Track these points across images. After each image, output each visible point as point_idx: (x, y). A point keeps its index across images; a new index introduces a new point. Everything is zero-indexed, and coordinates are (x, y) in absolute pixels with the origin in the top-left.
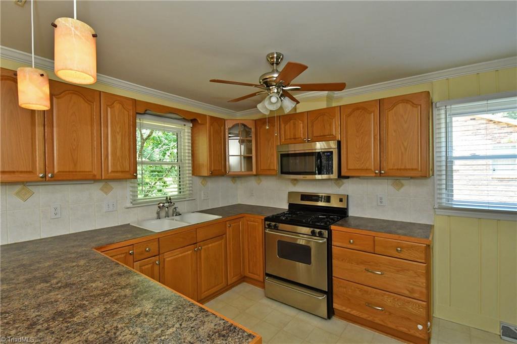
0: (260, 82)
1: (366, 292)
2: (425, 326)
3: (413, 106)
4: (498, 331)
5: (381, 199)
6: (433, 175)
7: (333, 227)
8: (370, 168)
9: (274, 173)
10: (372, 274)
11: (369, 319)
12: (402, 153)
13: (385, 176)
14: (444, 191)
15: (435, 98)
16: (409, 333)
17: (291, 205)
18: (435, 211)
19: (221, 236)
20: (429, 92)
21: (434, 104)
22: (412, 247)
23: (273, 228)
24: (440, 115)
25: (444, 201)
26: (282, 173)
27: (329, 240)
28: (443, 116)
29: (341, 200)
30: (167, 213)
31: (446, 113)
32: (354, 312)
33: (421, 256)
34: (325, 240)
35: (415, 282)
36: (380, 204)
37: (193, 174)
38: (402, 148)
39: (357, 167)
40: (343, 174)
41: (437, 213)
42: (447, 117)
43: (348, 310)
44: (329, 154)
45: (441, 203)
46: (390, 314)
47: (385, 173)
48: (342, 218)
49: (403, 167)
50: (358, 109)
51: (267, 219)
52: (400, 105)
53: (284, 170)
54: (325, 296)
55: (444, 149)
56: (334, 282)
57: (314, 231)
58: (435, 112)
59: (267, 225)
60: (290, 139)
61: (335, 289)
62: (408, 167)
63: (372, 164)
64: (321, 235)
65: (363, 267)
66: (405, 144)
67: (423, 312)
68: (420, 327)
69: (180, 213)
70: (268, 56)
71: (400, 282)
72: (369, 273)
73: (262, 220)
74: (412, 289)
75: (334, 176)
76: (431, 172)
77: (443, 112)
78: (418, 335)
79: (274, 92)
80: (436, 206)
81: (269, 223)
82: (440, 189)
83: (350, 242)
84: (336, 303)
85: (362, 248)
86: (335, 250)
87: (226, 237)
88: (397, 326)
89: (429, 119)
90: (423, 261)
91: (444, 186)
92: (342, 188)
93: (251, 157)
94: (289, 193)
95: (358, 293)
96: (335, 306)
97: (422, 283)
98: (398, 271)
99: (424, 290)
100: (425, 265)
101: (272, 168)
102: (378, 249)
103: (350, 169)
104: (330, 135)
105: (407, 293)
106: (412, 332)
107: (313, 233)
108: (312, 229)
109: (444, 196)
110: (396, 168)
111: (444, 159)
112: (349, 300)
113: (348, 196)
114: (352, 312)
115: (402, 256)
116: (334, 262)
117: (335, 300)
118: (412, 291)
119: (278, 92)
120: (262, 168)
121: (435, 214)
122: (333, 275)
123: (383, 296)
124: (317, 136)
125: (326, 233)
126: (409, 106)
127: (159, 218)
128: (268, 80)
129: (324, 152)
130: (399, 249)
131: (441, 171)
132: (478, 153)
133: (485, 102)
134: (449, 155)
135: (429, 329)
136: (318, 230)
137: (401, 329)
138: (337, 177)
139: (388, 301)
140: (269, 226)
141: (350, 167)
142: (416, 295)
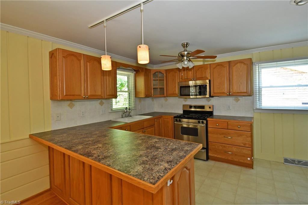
0: (179, 55)
1: (224, 146)
2: (251, 158)
3: (244, 65)
4: (283, 161)
5: (229, 106)
6: (253, 95)
7: (208, 119)
8: (225, 92)
9: (176, 95)
10: (227, 138)
11: (226, 158)
12: (239, 85)
13: (232, 96)
14: (258, 102)
15: (254, 61)
16: (244, 162)
17: (184, 111)
18: (254, 111)
19: (152, 126)
20: (251, 58)
21: (253, 63)
22: (245, 125)
23: (178, 121)
24: (256, 68)
25: (258, 106)
26: (181, 95)
27: (207, 124)
28: (257, 69)
29: (210, 108)
30: (126, 115)
31: (259, 68)
32: (219, 156)
33: (248, 129)
34: (205, 125)
35: (246, 140)
36: (228, 109)
37: (135, 97)
38: (240, 83)
39: (219, 92)
40: (211, 95)
41: (255, 112)
42: (259, 69)
43: (216, 156)
44: (204, 86)
45: (257, 107)
46: (235, 155)
47: (232, 94)
48: (211, 116)
49: (240, 91)
50: (219, 65)
51: (175, 117)
52: (239, 64)
53: (182, 94)
54: (205, 150)
55: (258, 83)
56: (209, 144)
57: (199, 121)
58: (254, 67)
59: (175, 120)
60: (185, 79)
61: (210, 147)
62: (242, 92)
63: (226, 90)
64: (203, 123)
65: (223, 136)
66: (241, 81)
67: (250, 152)
68: (249, 159)
69: (131, 115)
70: (183, 44)
71: (240, 140)
72: (226, 138)
73: (172, 118)
74: (245, 143)
75: (208, 96)
76: (252, 94)
77: (257, 67)
78: (248, 162)
79: (185, 60)
80: (255, 109)
81: (176, 119)
82: (256, 101)
83: (217, 125)
84: (210, 153)
85: (222, 127)
86: (209, 129)
87: (155, 126)
88: (238, 160)
89: (251, 70)
90: (250, 131)
91: (258, 100)
92: (210, 102)
93: (164, 88)
94: (183, 105)
95: (221, 148)
96: (210, 154)
97: (249, 140)
98: (239, 136)
99: (250, 143)
100: (250, 132)
101: (175, 93)
102: (229, 127)
103: (215, 93)
104: (205, 77)
105: (242, 145)
106: (245, 162)
107: (199, 122)
108: (198, 120)
109: (258, 104)
110: (237, 92)
111: (258, 87)
112: (216, 151)
113: (213, 105)
114: (218, 157)
115: (240, 129)
116: (209, 135)
117: (209, 152)
118: (245, 144)
119: (187, 59)
120: (169, 93)
121: (254, 112)
122: (209, 141)
123: (232, 147)
124: (199, 78)
125: (205, 122)
126: (243, 65)
127: (122, 117)
128: (183, 54)
129: (202, 85)
130: (239, 126)
131: (256, 93)
132: (273, 85)
133: (276, 63)
134: (260, 86)
135: (252, 160)
136: (202, 121)
137: (241, 161)
138: (209, 97)
139: (234, 149)
140: (177, 121)
141: (215, 92)
142: (247, 146)
